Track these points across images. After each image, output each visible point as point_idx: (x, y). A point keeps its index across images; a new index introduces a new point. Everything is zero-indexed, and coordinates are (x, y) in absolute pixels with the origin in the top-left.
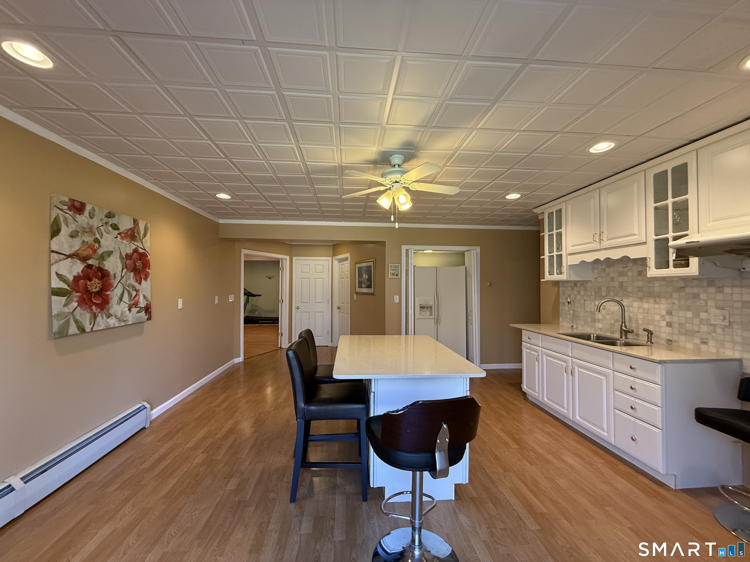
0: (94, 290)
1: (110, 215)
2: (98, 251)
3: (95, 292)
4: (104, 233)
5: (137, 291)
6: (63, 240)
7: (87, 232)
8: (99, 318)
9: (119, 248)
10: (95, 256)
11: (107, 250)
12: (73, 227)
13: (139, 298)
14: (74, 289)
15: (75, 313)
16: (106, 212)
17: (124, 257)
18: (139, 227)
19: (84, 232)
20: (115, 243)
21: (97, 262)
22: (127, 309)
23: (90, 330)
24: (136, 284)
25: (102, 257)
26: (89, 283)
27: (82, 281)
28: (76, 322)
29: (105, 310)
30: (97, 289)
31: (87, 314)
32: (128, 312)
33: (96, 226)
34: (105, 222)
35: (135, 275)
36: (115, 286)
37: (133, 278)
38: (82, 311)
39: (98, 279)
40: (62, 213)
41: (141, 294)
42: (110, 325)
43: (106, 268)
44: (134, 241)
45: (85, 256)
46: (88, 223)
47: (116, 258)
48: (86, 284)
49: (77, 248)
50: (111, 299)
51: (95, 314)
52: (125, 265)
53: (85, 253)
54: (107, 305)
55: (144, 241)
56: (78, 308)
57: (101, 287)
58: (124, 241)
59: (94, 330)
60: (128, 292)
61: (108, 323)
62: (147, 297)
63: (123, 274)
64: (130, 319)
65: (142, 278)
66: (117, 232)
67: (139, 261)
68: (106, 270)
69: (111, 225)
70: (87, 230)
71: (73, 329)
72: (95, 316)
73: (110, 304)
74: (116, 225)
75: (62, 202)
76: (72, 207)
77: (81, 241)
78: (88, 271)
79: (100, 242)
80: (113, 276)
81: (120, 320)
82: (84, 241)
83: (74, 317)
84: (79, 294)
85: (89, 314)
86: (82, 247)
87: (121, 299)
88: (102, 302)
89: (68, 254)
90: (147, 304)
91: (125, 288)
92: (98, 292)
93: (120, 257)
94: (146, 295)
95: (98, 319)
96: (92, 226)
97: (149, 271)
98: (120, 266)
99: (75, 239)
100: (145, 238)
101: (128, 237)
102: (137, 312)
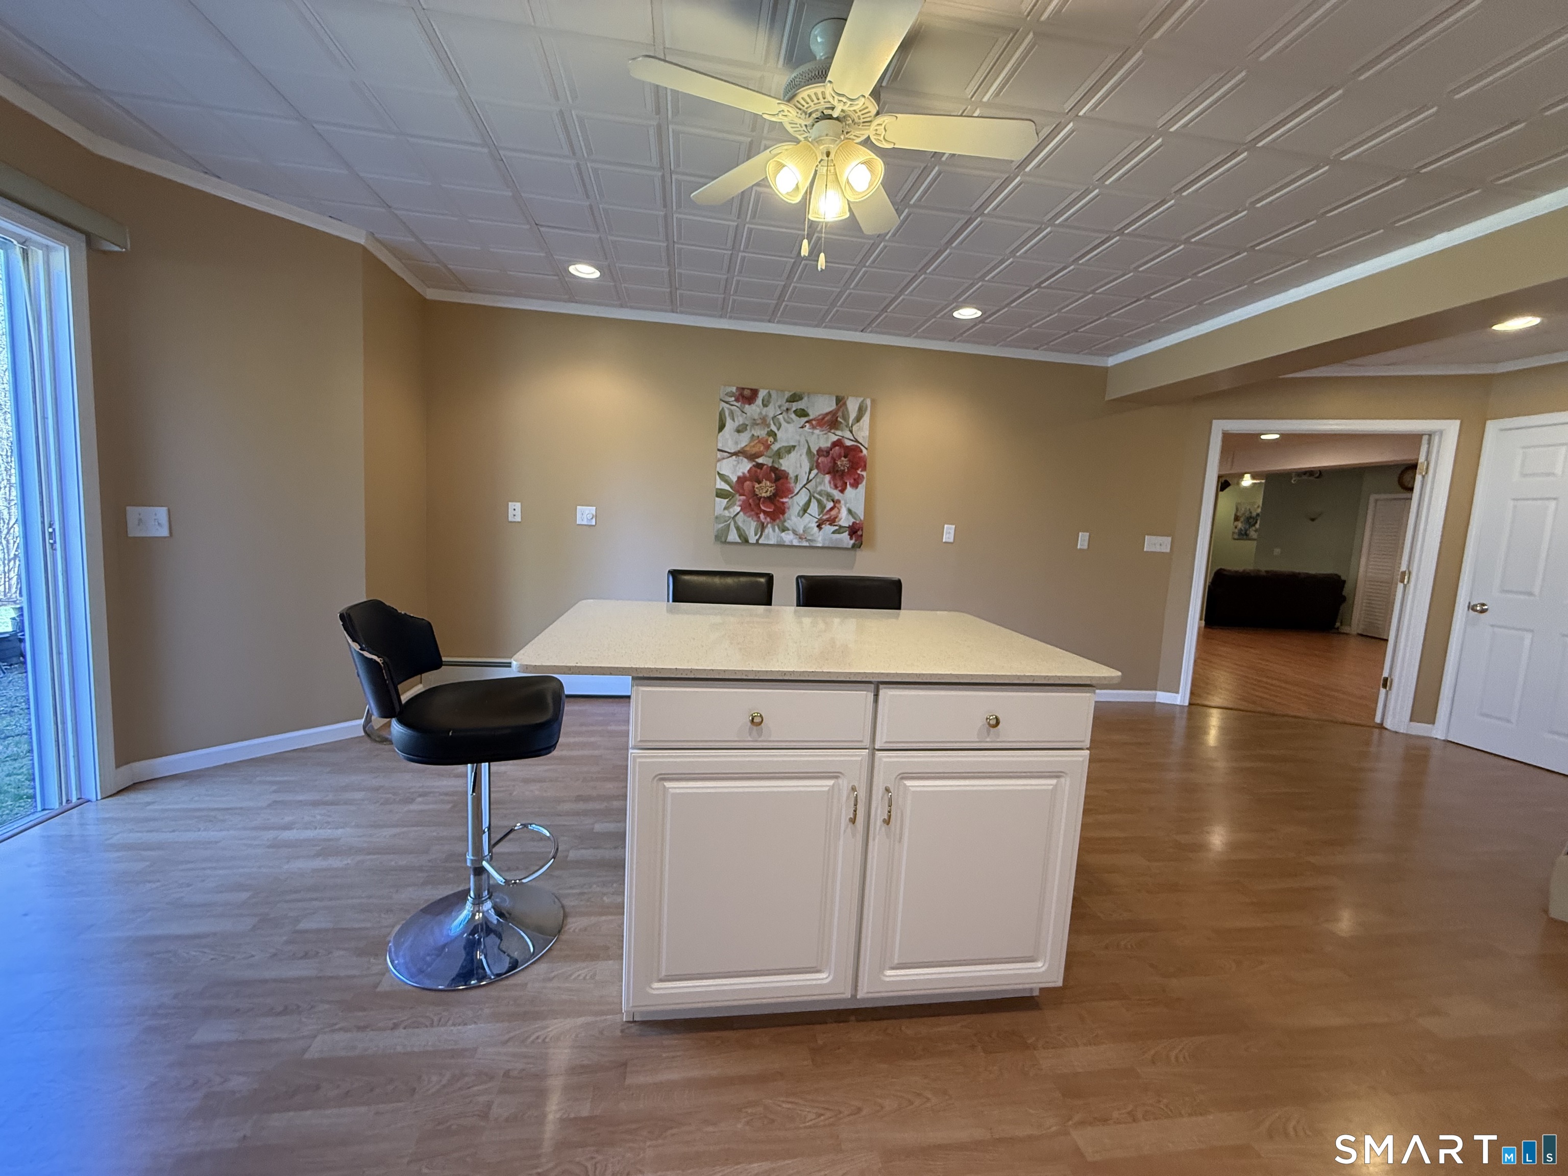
0: (764, 495)
1: (795, 398)
2: (772, 447)
3: (764, 497)
4: (784, 424)
5: (836, 502)
6: (728, 436)
7: (757, 424)
8: (769, 530)
9: (807, 442)
10: (769, 453)
11: (785, 444)
12: (740, 420)
13: (839, 512)
14: (738, 492)
15: (737, 518)
16: (787, 395)
17: (815, 453)
18: (847, 408)
19: (755, 423)
20: (800, 435)
21: (771, 460)
22: (814, 525)
23: (755, 542)
24: (836, 494)
25: (779, 454)
26: (757, 485)
27: (748, 483)
29: (778, 521)
30: (768, 494)
31: (752, 522)
32: (816, 529)
33: (771, 415)
34: (785, 409)
35: (834, 478)
36: (796, 492)
37: (830, 482)
38: (746, 518)
39: (771, 482)
40: (728, 406)
41: (843, 506)
42: (785, 542)
43: (783, 468)
44: (837, 429)
45: (753, 452)
46: (761, 413)
47: (801, 455)
48: (754, 487)
49: (743, 445)
50: (789, 508)
51: (763, 524)
52: (815, 464)
53: (754, 450)
54: (781, 516)
55: (855, 428)
56: (741, 513)
57: (773, 491)
58: (817, 432)
59: (760, 542)
60: (819, 501)
61: (781, 537)
62: (855, 513)
63: (812, 476)
64: (820, 539)
65: (848, 484)
66: (806, 419)
67: (843, 459)
68: (784, 471)
69: (795, 412)
70: (758, 422)
71: (733, 536)
72: (763, 527)
73: (786, 515)
74: (803, 410)
75: (730, 394)
76: (741, 398)
77: (750, 435)
78: (756, 471)
79: (776, 435)
80: (793, 478)
81: (800, 538)
82: (753, 435)
83: (735, 523)
84: (743, 498)
85: (755, 523)
87: (805, 510)
88: (774, 510)
89: (732, 451)
90: (854, 523)
91: (814, 497)
92: (769, 498)
93: (807, 453)
94: (853, 510)
95: (766, 531)
96: (766, 416)
97: (862, 473)
98: (806, 466)
99: (742, 434)
100: (858, 424)
101: (824, 424)
102: (834, 532)
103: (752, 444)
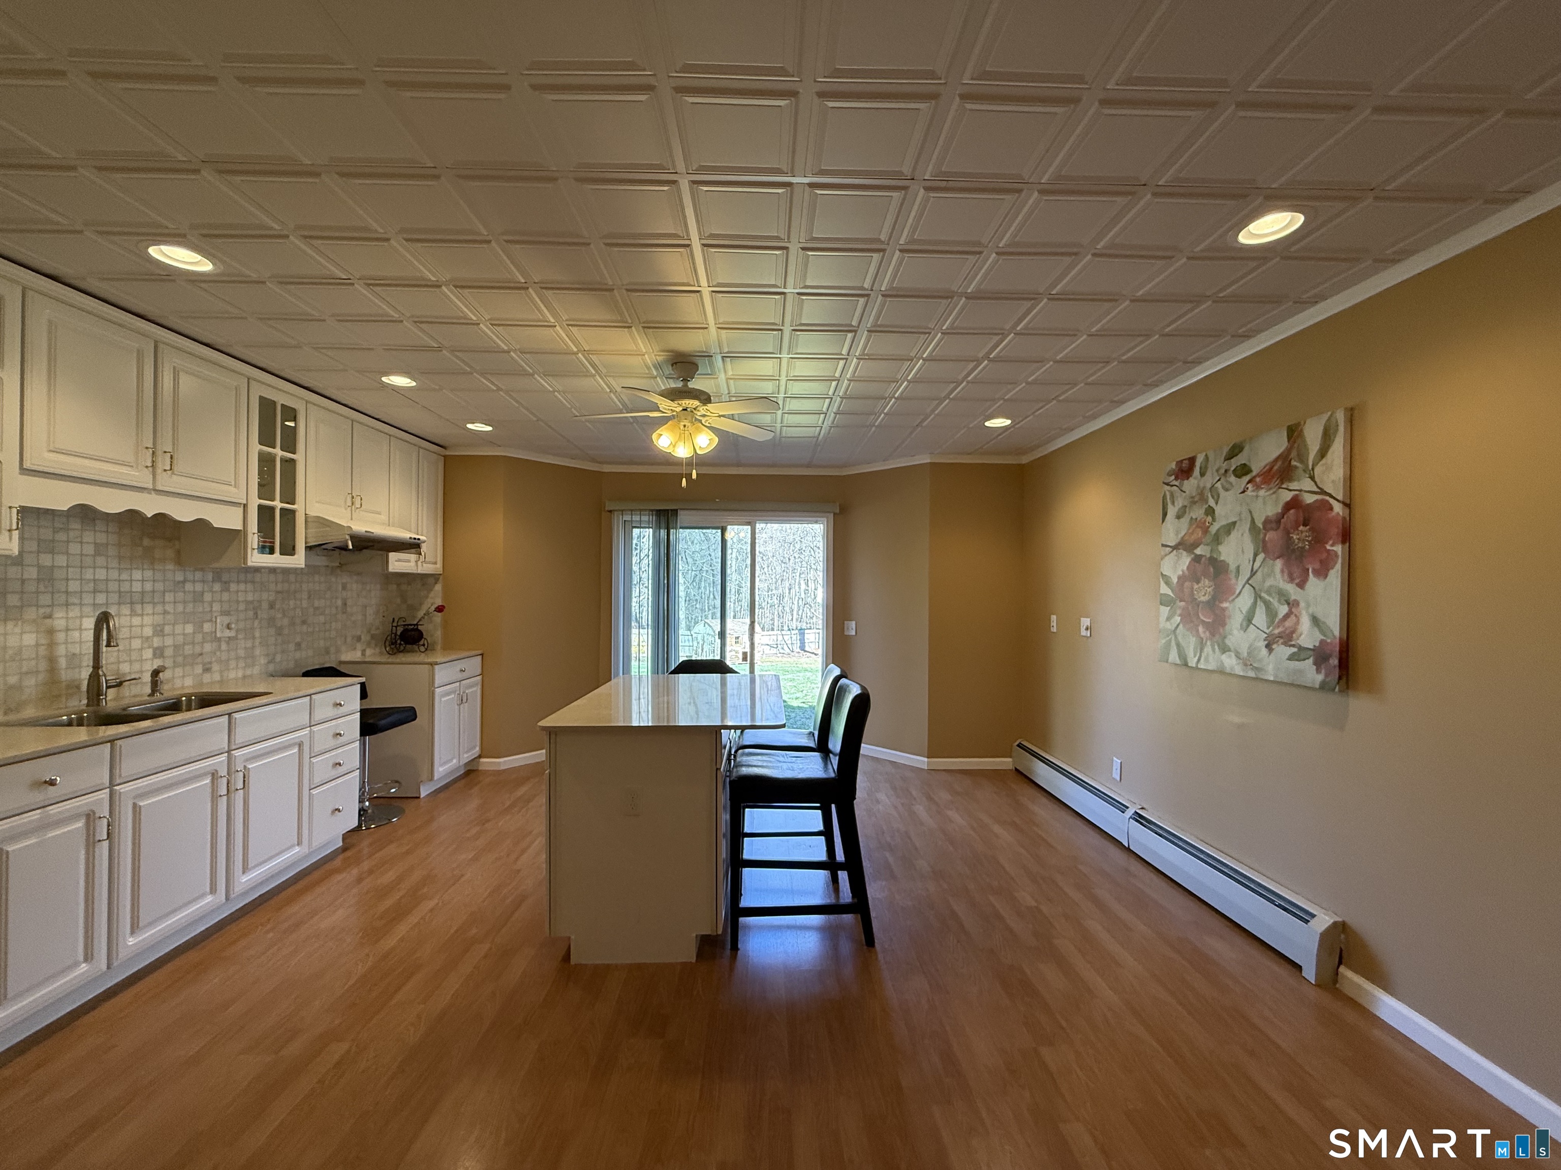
0: (1203, 599)
1: (1235, 451)
3: (1203, 602)
4: (1222, 493)
6: (1170, 526)
7: (1196, 503)
8: (1208, 649)
9: (1250, 512)
11: (1224, 523)
12: (1179, 502)
14: (1178, 596)
15: (1177, 632)
16: (1225, 450)
17: (1261, 527)
19: (1193, 503)
20: (1241, 504)
21: (1208, 548)
24: (1291, 589)
25: (1217, 540)
26: (1196, 586)
27: (1187, 583)
28: (1178, 645)
29: (1217, 637)
30: (1207, 597)
31: (1191, 637)
33: (1209, 485)
34: (1223, 471)
35: (1288, 565)
36: (1237, 592)
37: (1282, 571)
38: (1185, 631)
39: (1209, 579)
40: (1169, 488)
42: (1226, 668)
43: (1222, 558)
45: (1192, 541)
46: (1198, 487)
47: (1243, 535)
48: (1192, 589)
50: (1229, 617)
51: (1202, 640)
52: (1261, 545)
54: (1221, 629)
55: (1317, 471)
56: (1181, 625)
57: (1212, 593)
59: (1199, 666)
60: (1267, 605)
61: (1221, 661)
62: (1324, 623)
63: (1257, 564)
64: (1270, 668)
65: (1310, 571)
67: (1301, 528)
68: (1223, 561)
69: (1235, 471)
70: (1196, 499)
71: (1174, 656)
72: (1202, 644)
73: (1227, 627)
74: (1245, 465)
75: (1171, 473)
76: (1180, 474)
77: (1188, 520)
78: (1194, 567)
79: (1214, 510)
80: (1234, 571)
81: (1246, 665)
83: (1176, 637)
84: (1183, 604)
85: (1194, 639)
86: (1189, 529)
87: (1249, 619)
88: (1214, 620)
90: (1322, 642)
91: (1260, 597)
92: (1208, 602)
93: (1250, 530)
94: (1320, 616)
95: (1205, 650)
96: (1204, 487)
97: (1334, 548)
98: (1250, 549)
99: (1182, 520)
100: (1324, 461)
102: (1291, 658)
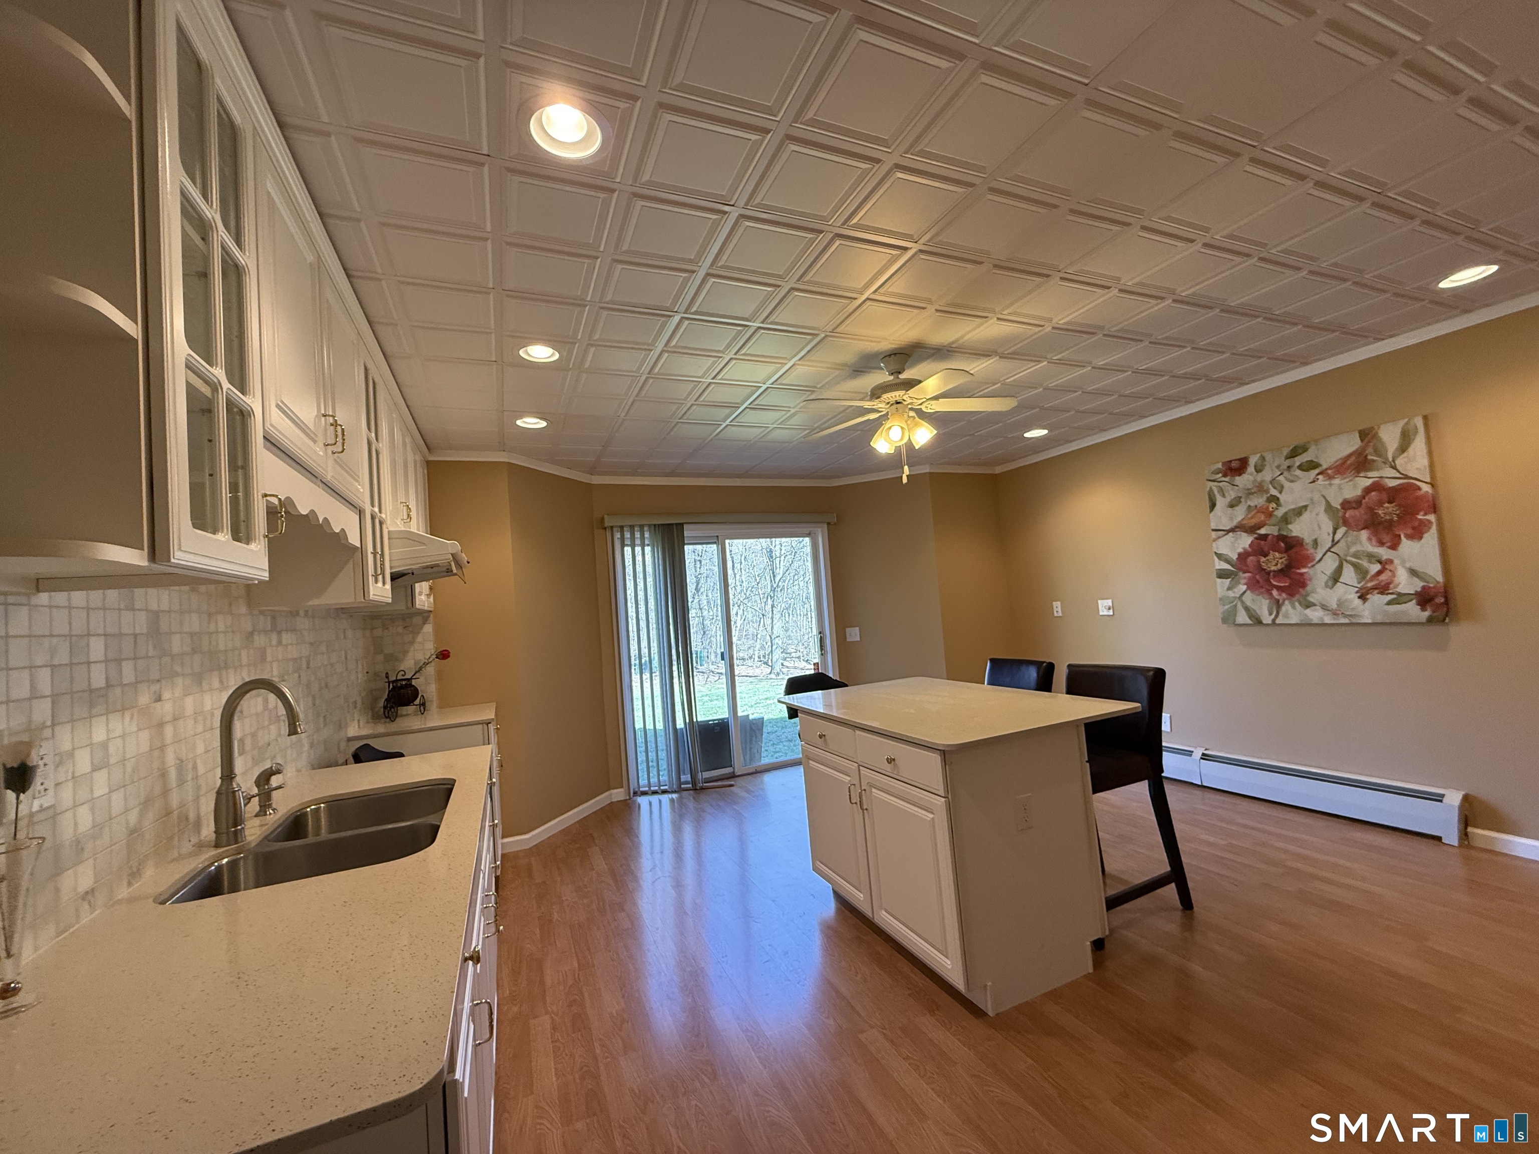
0: (1273, 568)
1: (1296, 452)
2: (1275, 513)
3: (1274, 571)
4: (1287, 484)
5: (1385, 564)
6: (1219, 514)
7: (1252, 494)
8: (1287, 607)
9: (1324, 497)
10: (1273, 520)
11: (1293, 507)
12: (1231, 494)
14: (1240, 569)
15: (1244, 598)
16: (1286, 451)
17: (1339, 507)
18: (1380, 440)
19: (1249, 493)
20: (1312, 492)
21: (1277, 528)
23: (1270, 622)
25: (1286, 520)
26: (1263, 559)
27: (1251, 558)
28: (1247, 609)
29: (1297, 597)
30: (1279, 567)
31: (1263, 600)
33: (1269, 479)
34: (1286, 467)
35: (1375, 533)
36: (1318, 559)
37: (1370, 539)
38: (1255, 597)
39: (1280, 552)
40: (1216, 484)
42: (1312, 620)
43: (1294, 535)
44: (1369, 470)
46: (1255, 480)
47: (1317, 515)
48: (1259, 561)
49: (1239, 519)
50: (1310, 580)
51: (1278, 601)
52: (1341, 521)
53: (1253, 522)
54: (1301, 590)
55: (1398, 462)
56: (1248, 592)
57: (1285, 562)
58: (1337, 481)
59: (1277, 621)
60: (1356, 566)
61: (1306, 615)
62: (1424, 573)
63: (1338, 536)
64: (1366, 613)
65: (1402, 536)
66: (1317, 471)
67: (1386, 505)
68: (1295, 537)
69: (1300, 467)
70: (1253, 491)
71: (1242, 617)
72: (1278, 605)
73: (1308, 588)
74: (1312, 461)
75: (1217, 472)
76: (1229, 472)
77: (1245, 507)
78: (1259, 544)
79: (1278, 499)
80: (1311, 543)
81: (1335, 614)
82: (1250, 506)
83: (1243, 602)
84: (1247, 575)
85: (1267, 601)
86: (1247, 515)
87: (1335, 578)
88: (1291, 584)
89: (1228, 528)
90: (1423, 588)
91: (1346, 561)
92: (1281, 570)
93: (1326, 511)
94: (1419, 569)
95: (1284, 609)
96: (1262, 481)
97: (1427, 517)
98: (1327, 525)
99: (1236, 508)
100: (1405, 454)
101: (1347, 468)
102: (1389, 603)
103: (1250, 516)
